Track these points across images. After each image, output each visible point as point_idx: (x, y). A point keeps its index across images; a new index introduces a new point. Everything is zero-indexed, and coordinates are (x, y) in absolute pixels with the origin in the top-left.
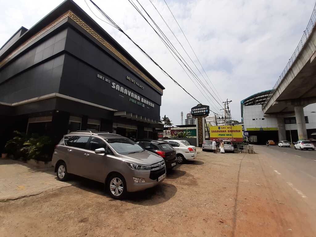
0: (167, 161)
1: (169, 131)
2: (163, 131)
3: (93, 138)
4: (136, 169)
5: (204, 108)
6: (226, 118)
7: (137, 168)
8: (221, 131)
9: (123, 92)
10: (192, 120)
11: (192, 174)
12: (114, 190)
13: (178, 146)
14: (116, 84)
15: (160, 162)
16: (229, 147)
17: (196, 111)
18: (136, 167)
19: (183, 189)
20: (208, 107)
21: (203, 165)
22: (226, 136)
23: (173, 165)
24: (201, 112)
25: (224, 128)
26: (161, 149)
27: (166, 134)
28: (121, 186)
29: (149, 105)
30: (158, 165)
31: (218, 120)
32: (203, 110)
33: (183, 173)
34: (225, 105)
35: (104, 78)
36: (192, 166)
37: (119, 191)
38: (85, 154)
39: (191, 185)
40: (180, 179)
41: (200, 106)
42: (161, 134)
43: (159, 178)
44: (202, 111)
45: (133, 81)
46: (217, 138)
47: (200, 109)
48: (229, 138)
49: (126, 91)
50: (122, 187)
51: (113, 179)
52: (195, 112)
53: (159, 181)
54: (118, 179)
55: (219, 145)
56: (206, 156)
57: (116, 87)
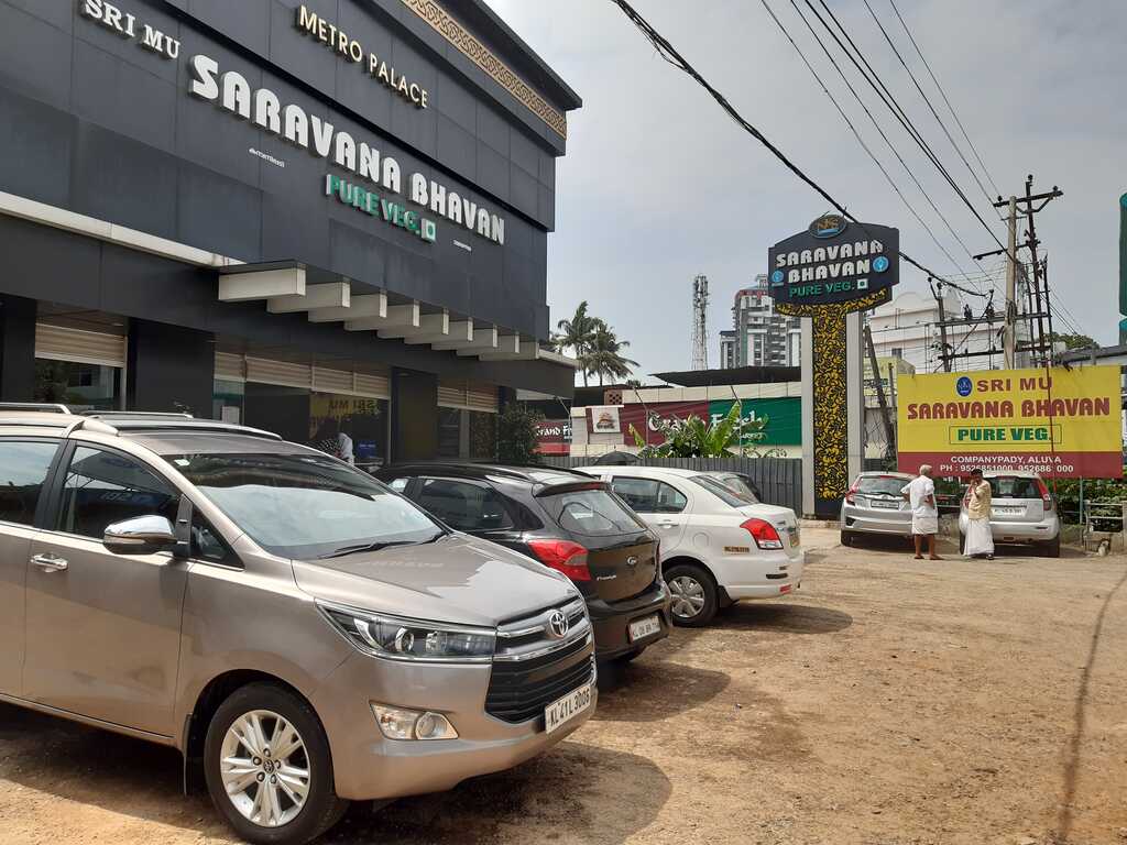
0: (600, 604)
1: (612, 411)
2: (566, 415)
3: (82, 454)
4: (395, 652)
5: (861, 248)
6: (1012, 313)
7: (398, 646)
8: (977, 409)
9: (275, 126)
10: (770, 337)
11: (773, 691)
12: (251, 791)
13: (677, 510)
14: (223, 70)
15: (558, 606)
16: (1030, 517)
17: (799, 267)
18: (393, 638)
19: (707, 784)
20: (889, 237)
21: (847, 636)
22: (1009, 445)
23: (639, 630)
24: (834, 273)
25: (996, 385)
26: (560, 524)
27: (590, 431)
28: (296, 759)
29: (470, 225)
30: (541, 628)
31: (958, 329)
32: (854, 259)
33: (712, 685)
34: (1013, 219)
35: (131, 19)
36: (768, 639)
37: (282, 794)
38: (39, 557)
39: (764, 755)
40: (686, 723)
41: (837, 230)
42: (555, 431)
43: (548, 710)
44: (848, 268)
45: (342, 45)
46: (944, 457)
47: (833, 256)
48: (1026, 455)
49: (297, 122)
50: (303, 766)
51: (241, 721)
52: (794, 276)
53: (550, 728)
54: (275, 720)
55: (957, 502)
56: (869, 575)
57: (220, 85)
